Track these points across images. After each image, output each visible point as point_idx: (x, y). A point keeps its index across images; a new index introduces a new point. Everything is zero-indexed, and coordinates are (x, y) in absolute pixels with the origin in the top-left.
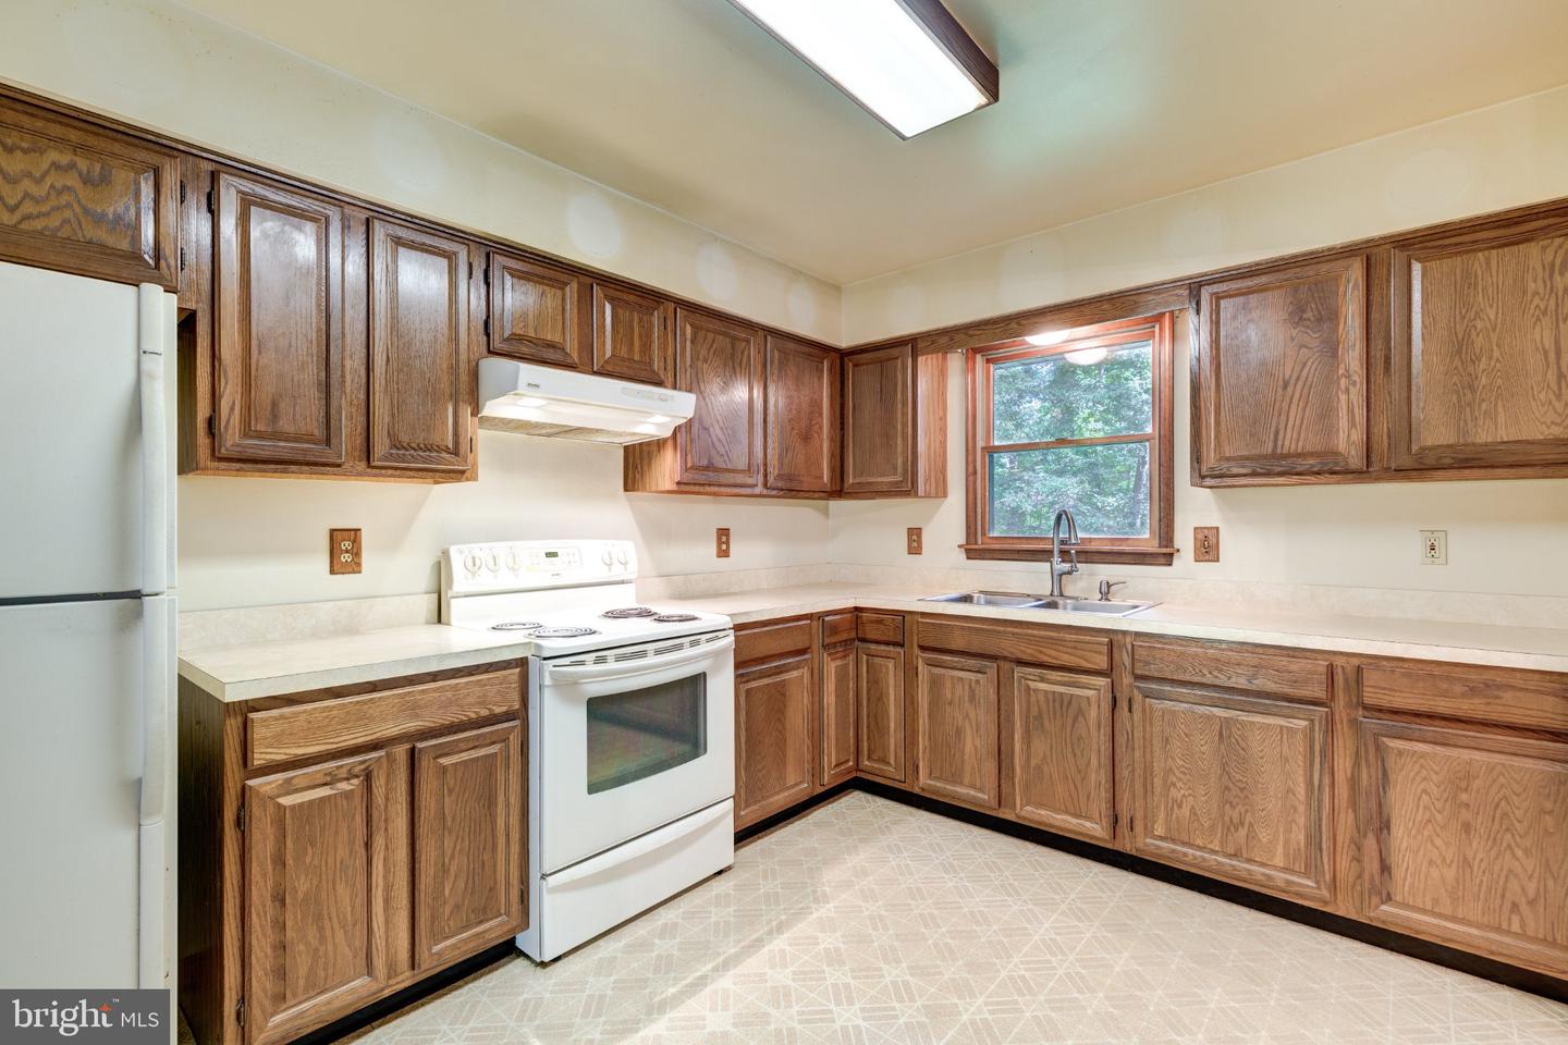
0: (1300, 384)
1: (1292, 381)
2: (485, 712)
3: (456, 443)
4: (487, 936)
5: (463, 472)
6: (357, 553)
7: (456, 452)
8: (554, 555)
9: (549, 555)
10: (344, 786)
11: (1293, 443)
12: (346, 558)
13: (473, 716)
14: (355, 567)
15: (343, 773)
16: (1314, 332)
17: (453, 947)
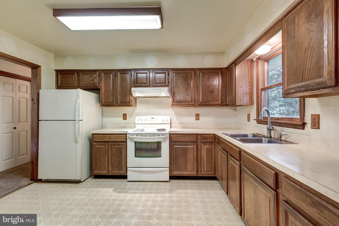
0: (310, 49)
1: (308, 48)
2: (120, 141)
3: (129, 101)
4: (121, 173)
5: (131, 105)
6: (126, 117)
7: (129, 103)
8: (153, 118)
9: (152, 118)
10: (103, 146)
11: (308, 76)
12: (125, 118)
13: (119, 141)
14: (126, 119)
15: (102, 144)
16: (314, 23)
17: (116, 172)
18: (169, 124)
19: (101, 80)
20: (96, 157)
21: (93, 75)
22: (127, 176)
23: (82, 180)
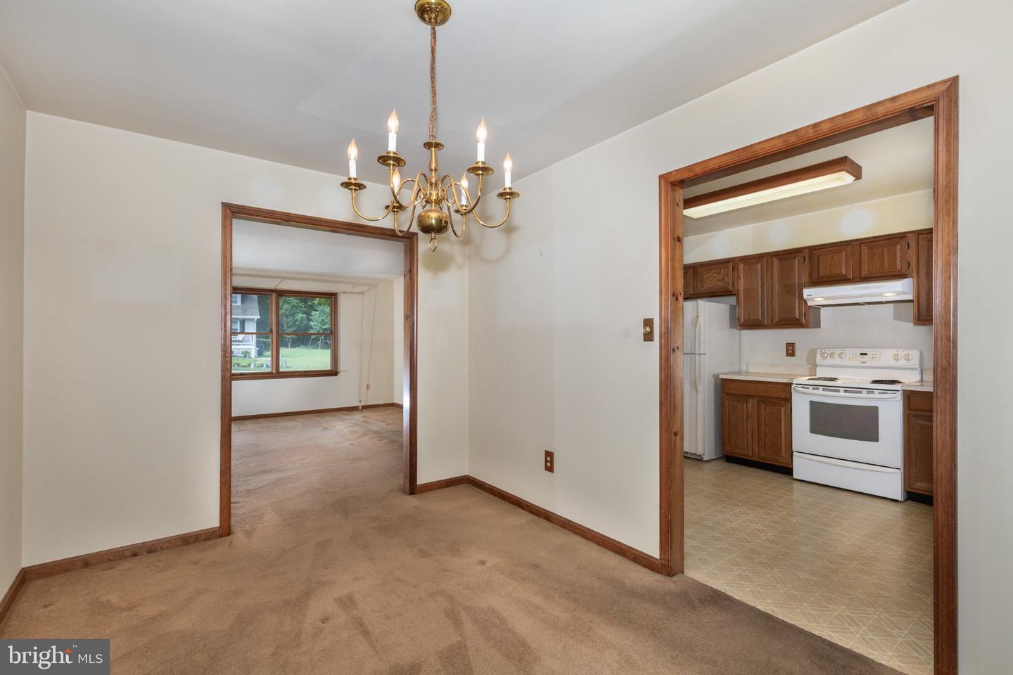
5: (803, 325)
6: (794, 351)
8: (866, 354)
9: (862, 354)
12: (791, 352)
14: (793, 355)
17: (770, 458)
18: (915, 369)
19: (739, 277)
20: (729, 422)
21: (723, 270)
22: (792, 469)
23: (705, 458)
